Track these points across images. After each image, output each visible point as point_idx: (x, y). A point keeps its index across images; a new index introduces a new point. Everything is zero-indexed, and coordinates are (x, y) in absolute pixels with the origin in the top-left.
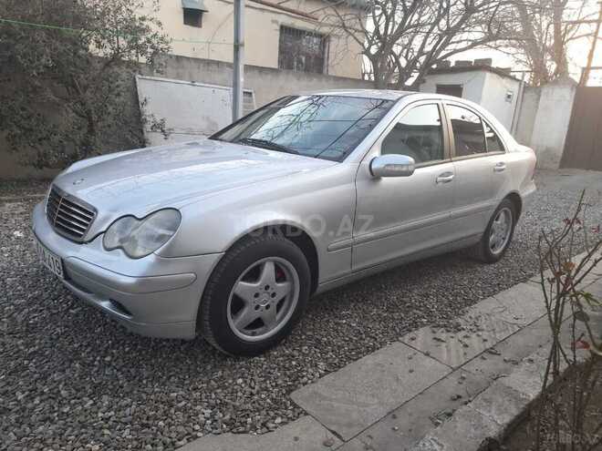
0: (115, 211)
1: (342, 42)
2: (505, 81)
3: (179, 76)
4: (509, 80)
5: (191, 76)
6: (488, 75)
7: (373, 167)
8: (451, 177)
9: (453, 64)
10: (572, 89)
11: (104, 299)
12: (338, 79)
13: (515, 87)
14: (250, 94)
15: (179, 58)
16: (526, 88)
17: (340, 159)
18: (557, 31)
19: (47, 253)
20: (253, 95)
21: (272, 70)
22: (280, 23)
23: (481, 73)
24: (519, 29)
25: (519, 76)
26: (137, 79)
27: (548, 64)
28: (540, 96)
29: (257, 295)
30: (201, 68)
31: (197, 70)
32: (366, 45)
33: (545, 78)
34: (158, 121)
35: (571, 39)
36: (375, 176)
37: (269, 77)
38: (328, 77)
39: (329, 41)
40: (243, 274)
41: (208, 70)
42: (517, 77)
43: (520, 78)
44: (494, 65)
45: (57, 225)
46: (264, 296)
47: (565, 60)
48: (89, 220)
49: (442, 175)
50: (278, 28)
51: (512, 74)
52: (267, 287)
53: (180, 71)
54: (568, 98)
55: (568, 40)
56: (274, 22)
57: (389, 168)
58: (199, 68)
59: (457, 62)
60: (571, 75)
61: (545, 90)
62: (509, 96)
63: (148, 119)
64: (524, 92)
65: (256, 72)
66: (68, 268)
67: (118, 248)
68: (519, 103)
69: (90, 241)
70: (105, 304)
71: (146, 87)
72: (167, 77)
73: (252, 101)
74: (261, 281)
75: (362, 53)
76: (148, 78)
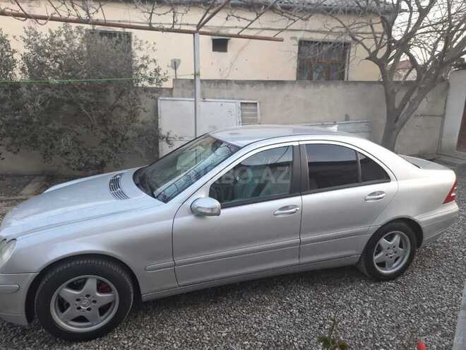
3: (193, 95)
5: (203, 94)
7: (192, 207)
14: (256, 104)
20: (258, 104)
22: (298, 39)
26: (159, 101)
31: (208, 89)
32: (374, 50)
37: (275, 88)
38: (348, 83)
39: (350, 48)
41: (218, 88)
46: (86, 301)
50: (296, 43)
52: (88, 296)
56: (293, 38)
65: (262, 84)
72: (183, 97)
73: (256, 110)
74: (83, 291)
75: (367, 59)
76: (167, 98)
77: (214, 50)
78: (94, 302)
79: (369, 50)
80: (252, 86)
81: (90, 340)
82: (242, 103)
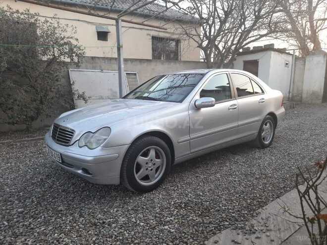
0: (82, 131)
1: (186, 42)
2: (284, 56)
3: (94, 68)
4: (286, 55)
5: (101, 67)
6: (273, 53)
7: (196, 104)
8: (236, 107)
9: (252, 49)
10: (324, 57)
11: (79, 169)
12: (185, 62)
13: (290, 59)
14: (135, 74)
15: (93, 58)
16: (297, 58)
17: (181, 101)
18: (312, 26)
19: (53, 152)
20: (137, 74)
21: (147, 60)
22: (151, 35)
23: (269, 52)
24: (289, 27)
25: (291, 52)
26: (70, 71)
27: (309, 44)
28: (305, 62)
29: (147, 163)
30: (106, 62)
31: (104, 64)
32: (200, 42)
33: (308, 53)
34: (81, 93)
35: (321, 29)
36: (197, 108)
37: (146, 64)
39: (180, 42)
40: (141, 153)
41: (110, 63)
42: (291, 53)
43: (292, 53)
44: (276, 47)
45: (58, 140)
46: (150, 165)
47: (319, 41)
48: (72, 135)
49: (231, 106)
50: (151, 38)
51: (287, 51)
52: (151, 160)
53: (94, 65)
54: (323, 62)
55: (319, 31)
56: (148, 34)
57: (203, 104)
58: (105, 62)
59: (254, 47)
60: (323, 49)
61: (308, 59)
62: (287, 64)
63: (75, 93)
64: (295, 61)
66: (63, 157)
67: (84, 146)
68: (293, 67)
69: (72, 145)
70: (80, 172)
71: (74, 75)
72: (87, 69)
73: (136, 78)
74: (149, 157)
75: (198, 47)
76: (76, 70)
77: (98, 39)
78: (154, 164)
79: (197, 42)
80: (132, 63)
81: (152, 191)
82: (127, 74)
